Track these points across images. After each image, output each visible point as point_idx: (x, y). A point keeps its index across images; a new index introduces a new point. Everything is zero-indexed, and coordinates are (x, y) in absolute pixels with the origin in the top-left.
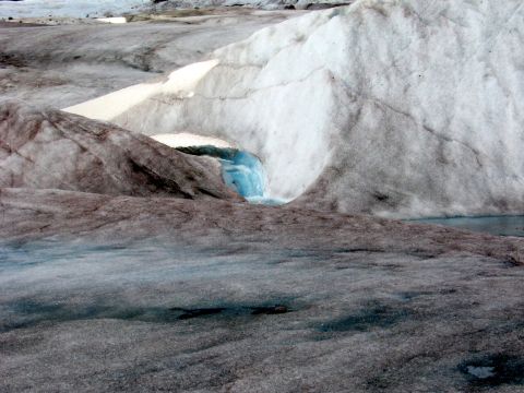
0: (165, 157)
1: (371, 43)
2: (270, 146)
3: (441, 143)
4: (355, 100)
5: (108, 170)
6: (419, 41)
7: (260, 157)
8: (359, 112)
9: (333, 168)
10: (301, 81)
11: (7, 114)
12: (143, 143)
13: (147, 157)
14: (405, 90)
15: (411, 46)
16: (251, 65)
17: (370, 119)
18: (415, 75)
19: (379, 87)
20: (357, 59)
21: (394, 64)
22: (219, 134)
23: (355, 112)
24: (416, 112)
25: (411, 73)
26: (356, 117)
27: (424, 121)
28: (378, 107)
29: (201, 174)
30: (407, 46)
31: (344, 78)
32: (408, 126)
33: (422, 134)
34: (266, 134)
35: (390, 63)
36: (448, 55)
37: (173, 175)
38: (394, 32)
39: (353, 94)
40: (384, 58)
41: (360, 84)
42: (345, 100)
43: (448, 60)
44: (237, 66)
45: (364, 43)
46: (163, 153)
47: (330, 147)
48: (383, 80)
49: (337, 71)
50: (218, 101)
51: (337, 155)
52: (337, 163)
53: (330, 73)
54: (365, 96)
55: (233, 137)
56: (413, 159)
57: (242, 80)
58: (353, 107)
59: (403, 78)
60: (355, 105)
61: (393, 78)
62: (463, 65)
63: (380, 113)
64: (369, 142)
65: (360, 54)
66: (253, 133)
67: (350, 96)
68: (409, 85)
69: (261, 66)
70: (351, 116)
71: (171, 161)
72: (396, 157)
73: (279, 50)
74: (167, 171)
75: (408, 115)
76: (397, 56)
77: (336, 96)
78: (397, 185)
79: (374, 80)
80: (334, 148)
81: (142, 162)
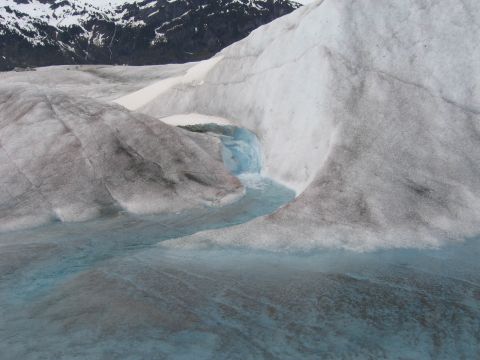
0: (157, 136)
1: (366, 18)
2: (267, 122)
3: (470, 117)
4: (356, 73)
5: (84, 154)
6: (419, 12)
7: (257, 133)
8: (362, 84)
9: (344, 147)
10: (295, 61)
11: (9, 97)
12: (138, 122)
13: (136, 136)
14: (412, 61)
15: (411, 17)
16: (249, 55)
17: (376, 91)
18: (420, 45)
19: (381, 60)
20: (354, 34)
21: (394, 36)
22: (221, 113)
23: (357, 84)
24: (428, 82)
25: (414, 44)
26: (359, 90)
27: (441, 92)
28: (382, 78)
29: (193, 155)
30: (406, 19)
31: (341, 52)
32: (423, 98)
33: (443, 107)
34: (262, 112)
35: (390, 35)
36: (456, 23)
37: (159, 157)
38: (391, 6)
39: (353, 67)
40: (382, 31)
41: (359, 57)
42: (345, 72)
43: (456, 28)
44: (238, 58)
45: (359, 18)
46: (156, 131)
47: (335, 122)
48: (385, 52)
49: (334, 46)
50: (222, 85)
51: (345, 132)
52: (348, 141)
53: (326, 48)
54: (367, 69)
55: (233, 115)
56: (441, 136)
57: (242, 68)
58: (355, 80)
59: (407, 49)
60: (356, 77)
61: (395, 49)
62: (475, 32)
63: (386, 84)
64: (382, 116)
65: (357, 29)
66: (251, 111)
67: (349, 68)
68: (414, 56)
69: (257, 56)
70: (354, 89)
71: (163, 140)
72: (418, 133)
73: (272, 40)
74: (154, 151)
75: (419, 86)
76: (397, 28)
77: (335, 70)
78: (432, 170)
79: (374, 53)
80: (341, 123)
81: (129, 143)
